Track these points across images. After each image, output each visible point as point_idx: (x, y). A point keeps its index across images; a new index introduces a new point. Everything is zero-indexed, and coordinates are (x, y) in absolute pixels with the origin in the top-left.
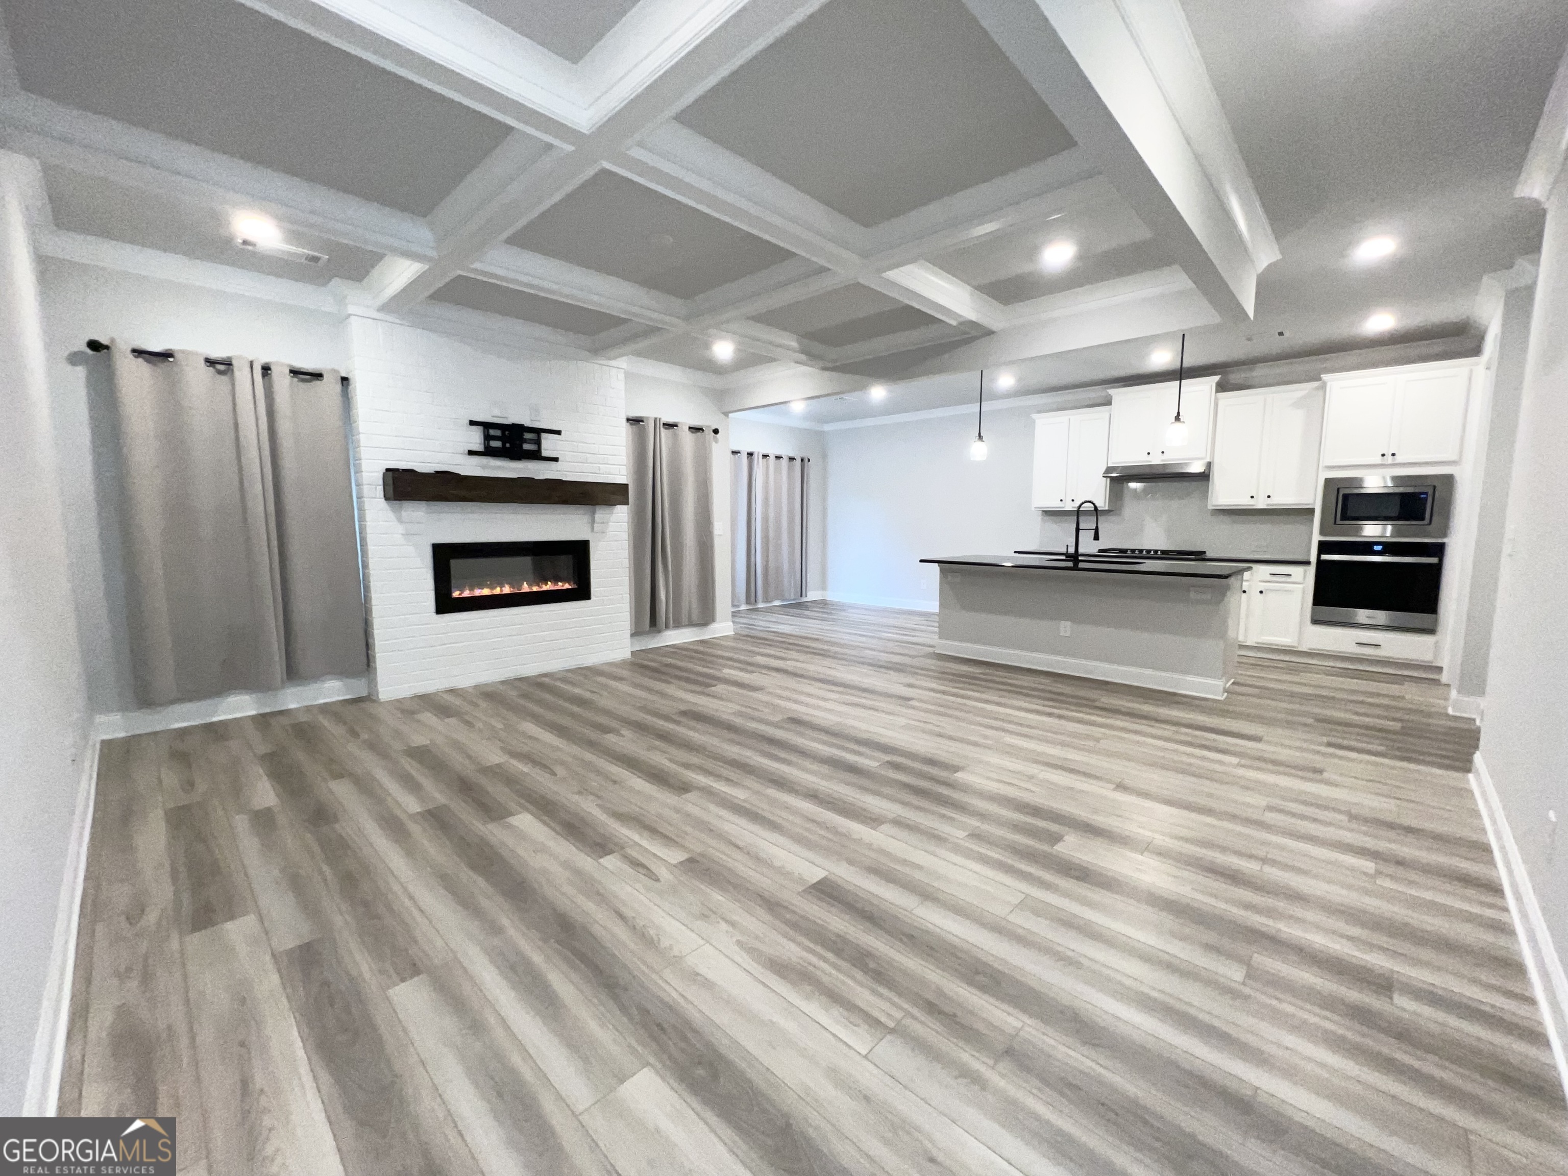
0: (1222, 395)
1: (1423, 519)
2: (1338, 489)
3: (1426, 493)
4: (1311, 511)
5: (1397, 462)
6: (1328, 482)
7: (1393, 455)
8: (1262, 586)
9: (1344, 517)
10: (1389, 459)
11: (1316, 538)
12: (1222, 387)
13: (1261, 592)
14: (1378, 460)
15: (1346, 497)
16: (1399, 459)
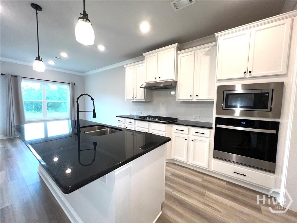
0: (179, 52)
1: (267, 108)
2: (224, 91)
3: (268, 93)
4: (212, 102)
5: (252, 76)
6: (219, 87)
7: (250, 72)
8: (193, 138)
9: (227, 106)
10: (248, 75)
11: (215, 116)
12: (179, 49)
13: (192, 140)
14: (242, 75)
15: (227, 95)
16: (253, 74)
